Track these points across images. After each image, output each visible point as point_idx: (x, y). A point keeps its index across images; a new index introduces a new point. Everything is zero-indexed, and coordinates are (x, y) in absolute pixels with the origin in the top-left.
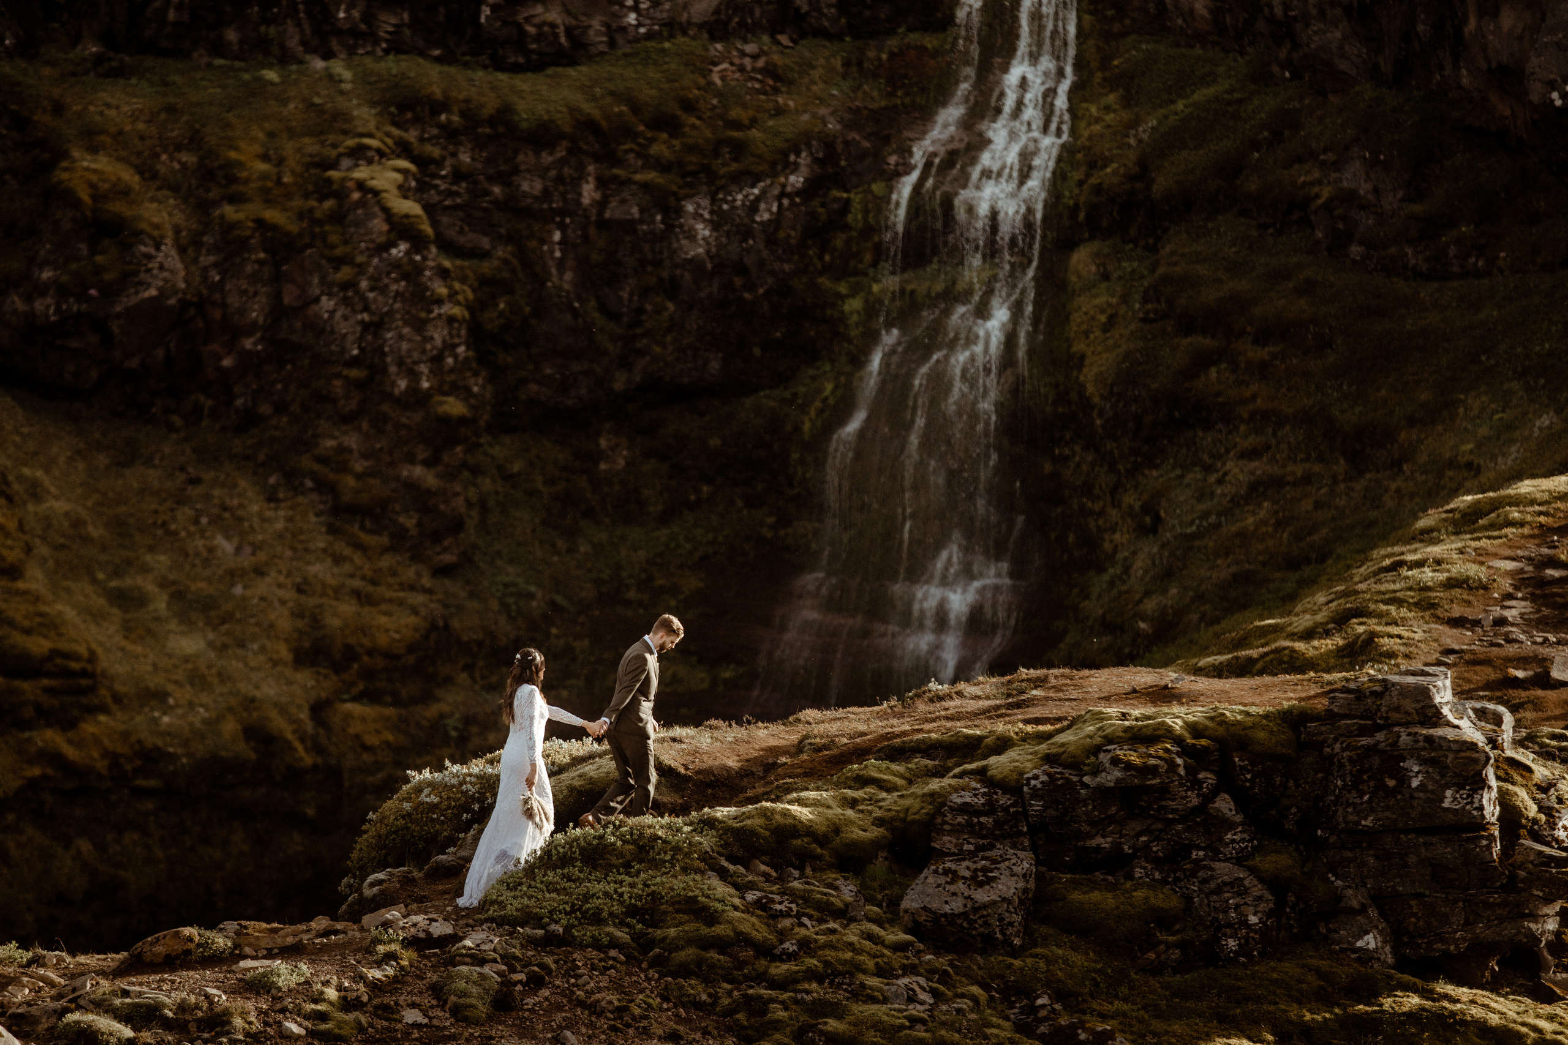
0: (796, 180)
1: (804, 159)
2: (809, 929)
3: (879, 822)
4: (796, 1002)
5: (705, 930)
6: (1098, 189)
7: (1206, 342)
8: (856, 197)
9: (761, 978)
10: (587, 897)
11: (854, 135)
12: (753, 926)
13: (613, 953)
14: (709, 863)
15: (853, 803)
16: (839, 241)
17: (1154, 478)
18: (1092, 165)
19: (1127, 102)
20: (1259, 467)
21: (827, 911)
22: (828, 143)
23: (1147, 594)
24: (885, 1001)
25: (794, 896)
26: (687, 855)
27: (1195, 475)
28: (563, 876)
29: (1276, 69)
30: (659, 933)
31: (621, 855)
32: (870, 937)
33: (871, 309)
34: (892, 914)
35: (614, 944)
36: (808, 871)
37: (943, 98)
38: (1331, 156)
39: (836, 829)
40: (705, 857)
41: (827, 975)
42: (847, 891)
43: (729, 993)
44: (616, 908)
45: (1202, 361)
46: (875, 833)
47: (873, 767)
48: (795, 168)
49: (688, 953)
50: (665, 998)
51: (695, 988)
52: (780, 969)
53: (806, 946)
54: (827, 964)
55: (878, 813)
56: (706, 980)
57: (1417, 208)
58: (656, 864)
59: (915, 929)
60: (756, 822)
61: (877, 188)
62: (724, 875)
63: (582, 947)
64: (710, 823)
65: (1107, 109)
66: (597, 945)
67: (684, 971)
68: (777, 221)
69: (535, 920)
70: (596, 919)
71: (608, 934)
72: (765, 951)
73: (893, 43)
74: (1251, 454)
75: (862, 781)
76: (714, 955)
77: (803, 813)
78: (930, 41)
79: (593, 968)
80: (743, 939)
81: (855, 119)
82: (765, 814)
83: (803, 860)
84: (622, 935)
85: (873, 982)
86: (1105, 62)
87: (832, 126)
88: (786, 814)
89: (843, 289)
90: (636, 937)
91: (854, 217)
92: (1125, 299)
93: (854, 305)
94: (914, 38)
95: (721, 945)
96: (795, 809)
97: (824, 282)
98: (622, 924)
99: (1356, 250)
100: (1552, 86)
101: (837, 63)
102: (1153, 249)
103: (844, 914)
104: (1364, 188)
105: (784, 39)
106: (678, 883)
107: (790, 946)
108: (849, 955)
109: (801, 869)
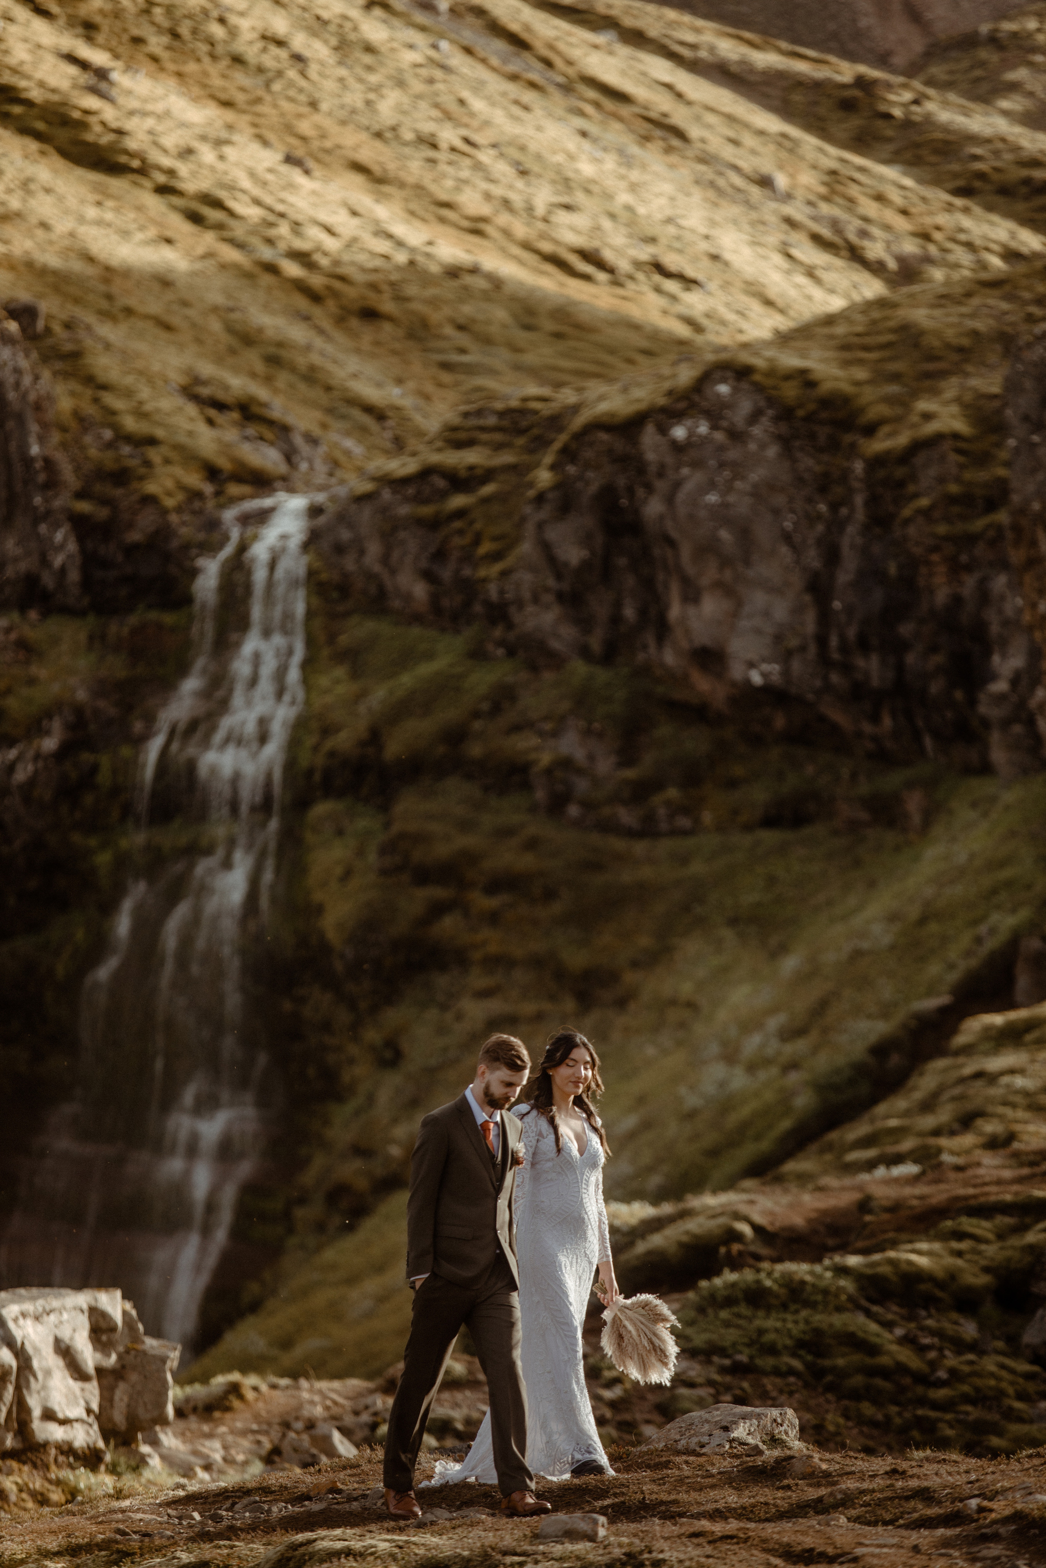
0: (50, 744)
1: (56, 725)
2: (951, 1360)
3: (986, 1270)
4: (959, 1421)
5: (868, 1361)
6: (332, 754)
7: (438, 892)
8: (105, 761)
9: (922, 1402)
10: (761, 1332)
11: (102, 704)
12: (905, 1356)
13: (792, 1379)
14: (855, 1305)
15: (959, 1254)
16: (89, 799)
17: (393, 1016)
18: (327, 731)
19: (355, 674)
20: (495, 1006)
21: (960, 1346)
22: (79, 711)
23: (395, 1121)
24: (1031, 1421)
25: (933, 1333)
26: (837, 1296)
27: (432, 1014)
28: (734, 1314)
29: (490, 647)
30: (827, 1363)
31: (777, 1296)
32: (1003, 1367)
33: (122, 862)
34: (1014, 1347)
35: (791, 1372)
36: (933, 1311)
37: (183, 670)
38: (548, 726)
39: (952, 1276)
40: (851, 1299)
41: (978, 1399)
42: (969, 1330)
43: (900, 1414)
44: (788, 1342)
45: (437, 910)
46: (983, 1280)
47: (968, 1224)
48: (48, 733)
49: (858, 1380)
50: (847, 1417)
51: (868, 1409)
52: (942, 1394)
53: (955, 1375)
54: (977, 1389)
55: (983, 1262)
56: (875, 1402)
57: (630, 774)
58: (811, 1305)
59: (1035, 1360)
60: (885, 1270)
61: (126, 751)
62: (868, 1314)
63: (766, 1374)
64: (842, 1271)
65: (337, 682)
66: (777, 1372)
67: (856, 1395)
68: (32, 782)
69: (722, 1352)
70: (772, 1350)
71: (787, 1364)
72: (921, 1379)
73: (133, 620)
74: (485, 994)
75: (960, 1235)
76: (879, 1382)
77: (923, 1261)
78: (168, 619)
79: (781, 1392)
80: (901, 1368)
81: (101, 689)
82: (891, 1262)
83: (929, 1302)
84: (796, 1364)
85: (1018, 1405)
86: (332, 638)
87: (81, 695)
88: (910, 1263)
89: (93, 842)
90: (808, 1365)
91: (104, 778)
92: (360, 853)
93: (103, 859)
94: (153, 615)
95: (884, 1373)
96: (914, 1257)
97: (76, 838)
98: (794, 1355)
99: (573, 810)
100: (751, 665)
101: (83, 637)
102: (385, 808)
103: (974, 1347)
104: (579, 755)
105: (33, 615)
106: (838, 1321)
107: (942, 1374)
108: (992, 1382)
109: (926, 1308)
